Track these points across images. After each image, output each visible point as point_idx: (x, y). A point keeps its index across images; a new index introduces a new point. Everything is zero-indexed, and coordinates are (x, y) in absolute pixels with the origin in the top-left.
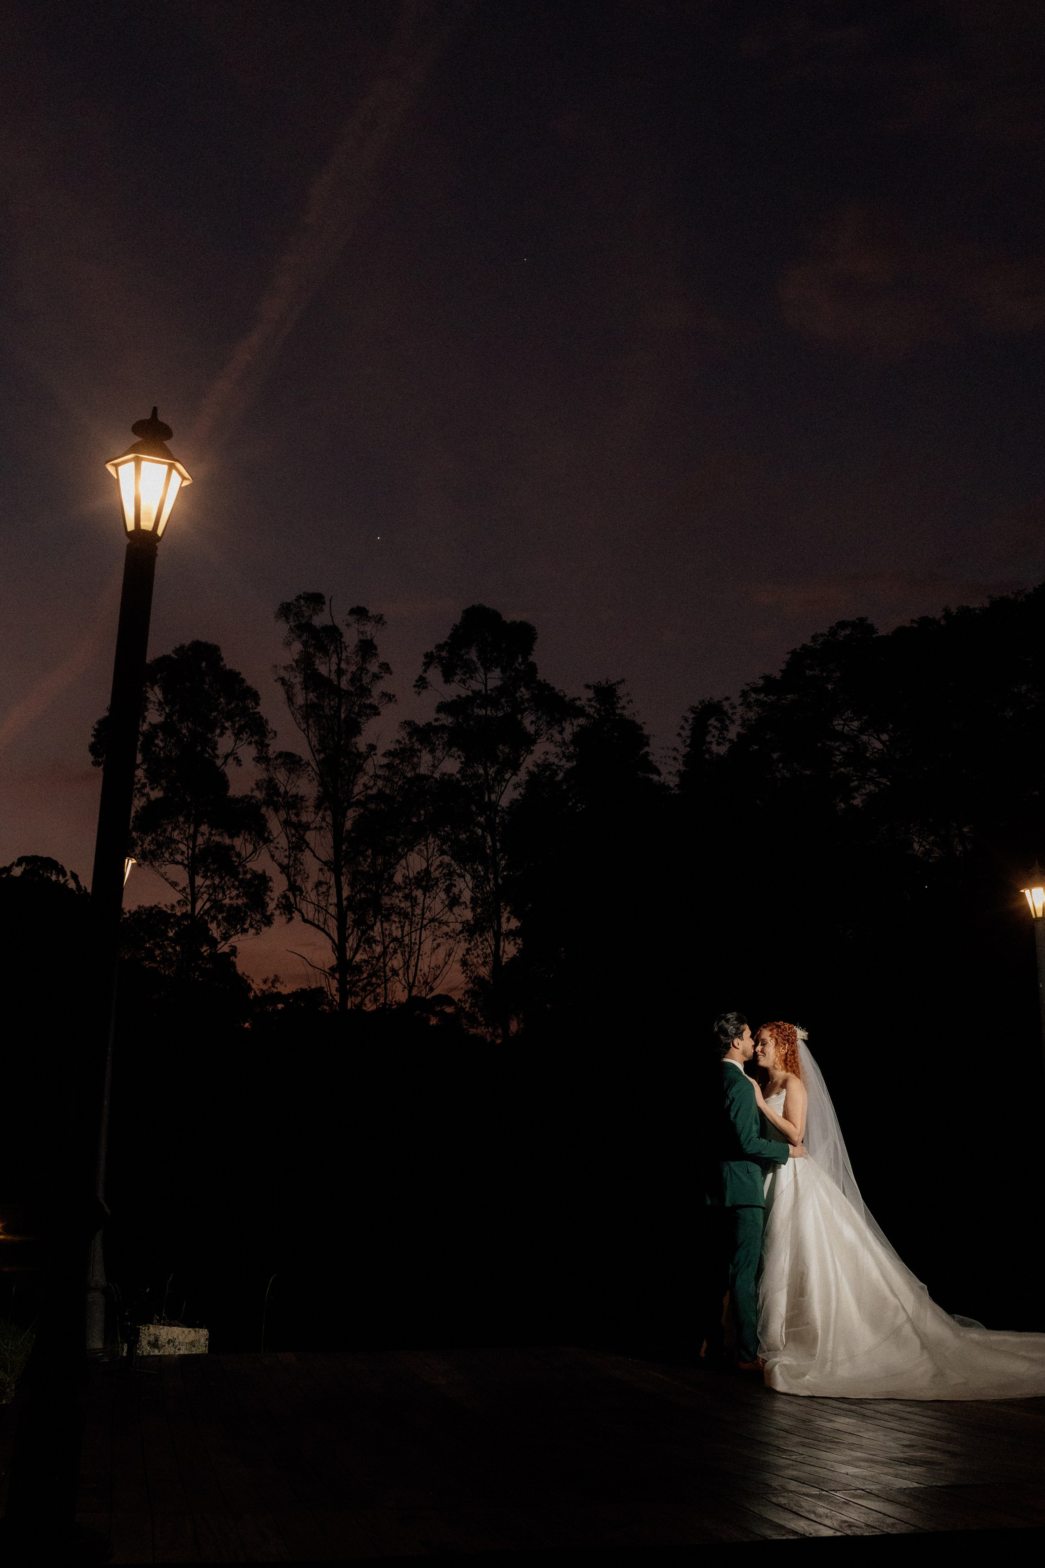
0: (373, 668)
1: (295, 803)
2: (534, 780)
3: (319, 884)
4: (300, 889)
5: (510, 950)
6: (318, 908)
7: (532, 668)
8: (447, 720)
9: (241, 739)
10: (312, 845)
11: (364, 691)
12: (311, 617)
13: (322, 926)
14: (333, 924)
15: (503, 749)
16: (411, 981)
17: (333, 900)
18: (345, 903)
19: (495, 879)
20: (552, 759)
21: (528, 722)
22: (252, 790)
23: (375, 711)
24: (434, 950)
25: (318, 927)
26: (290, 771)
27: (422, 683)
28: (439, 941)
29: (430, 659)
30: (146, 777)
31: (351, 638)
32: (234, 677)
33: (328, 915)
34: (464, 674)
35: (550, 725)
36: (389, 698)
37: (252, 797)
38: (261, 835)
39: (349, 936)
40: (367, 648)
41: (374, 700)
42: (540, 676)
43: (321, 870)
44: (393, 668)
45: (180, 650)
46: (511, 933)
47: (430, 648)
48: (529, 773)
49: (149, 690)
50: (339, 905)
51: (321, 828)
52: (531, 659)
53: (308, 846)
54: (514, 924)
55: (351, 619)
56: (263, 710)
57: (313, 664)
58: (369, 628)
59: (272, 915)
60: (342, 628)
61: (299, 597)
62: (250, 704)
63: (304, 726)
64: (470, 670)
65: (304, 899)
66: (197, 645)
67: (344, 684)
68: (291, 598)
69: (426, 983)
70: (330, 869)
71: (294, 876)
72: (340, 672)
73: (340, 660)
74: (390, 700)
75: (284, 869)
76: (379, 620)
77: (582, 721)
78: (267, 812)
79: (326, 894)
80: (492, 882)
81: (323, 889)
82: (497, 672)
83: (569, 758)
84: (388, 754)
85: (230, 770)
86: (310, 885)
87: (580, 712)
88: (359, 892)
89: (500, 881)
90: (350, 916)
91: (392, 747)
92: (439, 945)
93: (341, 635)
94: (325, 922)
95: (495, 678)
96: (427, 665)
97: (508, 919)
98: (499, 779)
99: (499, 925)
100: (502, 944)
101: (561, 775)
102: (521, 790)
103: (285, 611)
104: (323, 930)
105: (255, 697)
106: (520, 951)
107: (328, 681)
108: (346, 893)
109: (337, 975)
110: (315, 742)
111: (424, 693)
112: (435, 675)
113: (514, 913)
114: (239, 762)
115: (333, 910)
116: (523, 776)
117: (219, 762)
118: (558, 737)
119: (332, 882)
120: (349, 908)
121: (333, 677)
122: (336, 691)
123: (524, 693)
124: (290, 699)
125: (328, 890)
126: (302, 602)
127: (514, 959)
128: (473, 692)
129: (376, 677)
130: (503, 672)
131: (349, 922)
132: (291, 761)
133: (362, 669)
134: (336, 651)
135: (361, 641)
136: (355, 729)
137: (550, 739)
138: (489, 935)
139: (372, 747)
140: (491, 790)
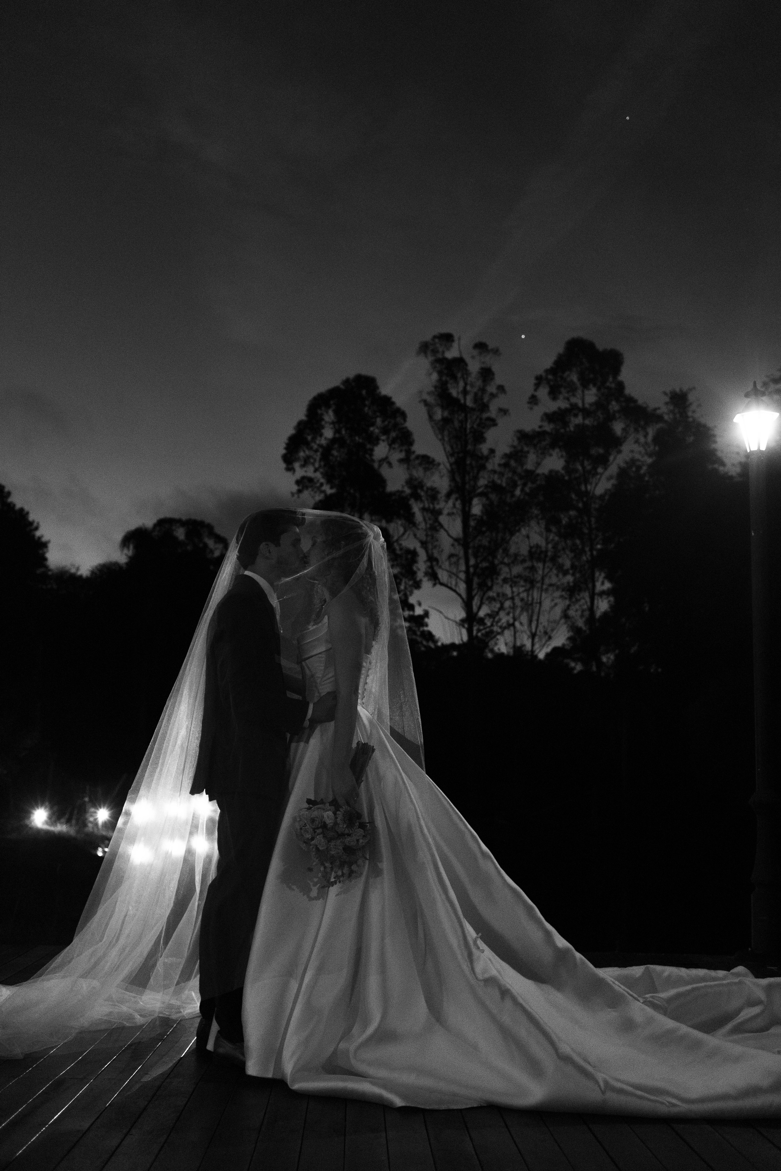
0: (492, 389)
1: (433, 495)
2: (623, 473)
3: (451, 556)
4: (437, 560)
5: (603, 605)
6: (451, 574)
7: (621, 386)
8: (548, 427)
9: (394, 448)
10: (446, 526)
11: (484, 407)
12: (443, 352)
13: (454, 587)
14: (462, 587)
15: (597, 451)
16: (534, 630)
17: (463, 568)
18: (471, 570)
19: (591, 550)
20: (637, 456)
21: (618, 427)
22: (403, 487)
23: (493, 422)
24: (552, 608)
25: (451, 588)
26: (426, 469)
27: (533, 400)
28: (556, 601)
29: (539, 380)
30: (323, 477)
31: (474, 367)
32: (387, 401)
33: (458, 580)
34: (568, 392)
35: (636, 430)
36: (504, 412)
37: (403, 492)
38: (410, 519)
39: (475, 595)
40: (487, 374)
41: (493, 412)
42: (627, 391)
43: (453, 545)
44: (507, 389)
45: (347, 382)
46: (602, 593)
47: (540, 372)
48: (619, 468)
49: (325, 413)
50: (467, 572)
51: (453, 513)
52: (621, 378)
53: (441, 526)
54: (607, 585)
55: (475, 352)
56: (410, 424)
57: (447, 389)
58: (489, 360)
59: (421, 581)
60: (468, 359)
61: (435, 337)
62: (399, 419)
63: (440, 437)
64: (572, 389)
65: (440, 567)
66: (359, 378)
67: (469, 403)
68: (428, 338)
69: (546, 633)
70: (459, 544)
71: (432, 549)
72: (465, 392)
73: (466, 384)
74: (505, 414)
75: (424, 544)
76: (496, 352)
77: (660, 425)
78: (412, 502)
79: (457, 564)
80: (589, 553)
81: (454, 560)
82: (593, 390)
83: (650, 455)
84: (506, 455)
85: (385, 471)
86: (444, 557)
87: (659, 418)
88: (481, 561)
89: (595, 553)
90: (476, 580)
91: (508, 450)
92: (556, 605)
93: (466, 365)
94: (456, 584)
95: (591, 396)
96: (537, 386)
97: (603, 583)
98: (594, 473)
99: (594, 586)
100: (596, 602)
101: (645, 468)
102: (613, 481)
103: (424, 348)
104: (455, 591)
105: (403, 415)
106: (611, 607)
107: (457, 400)
108: (472, 562)
109: (466, 626)
110: (448, 448)
111: (536, 408)
112: (543, 393)
113: (609, 578)
114: (390, 465)
115: (462, 576)
116: (613, 469)
117: (376, 465)
118: (642, 440)
119: (461, 553)
120: (475, 573)
121: (461, 397)
122: (463, 408)
123: (614, 406)
124: (431, 417)
125: (458, 560)
126: (437, 340)
127: (605, 614)
128: (571, 405)
129: (493, 396)
130: (599, 389)
131: (475, 586)
132: (427, 462)
133: (483, 390)
134: (462, 376)
135: (482, 369)
136: (480, 438)
137: (637, 441)
138: (586, 595)
139: (492, 451)
140: (586, 482)
